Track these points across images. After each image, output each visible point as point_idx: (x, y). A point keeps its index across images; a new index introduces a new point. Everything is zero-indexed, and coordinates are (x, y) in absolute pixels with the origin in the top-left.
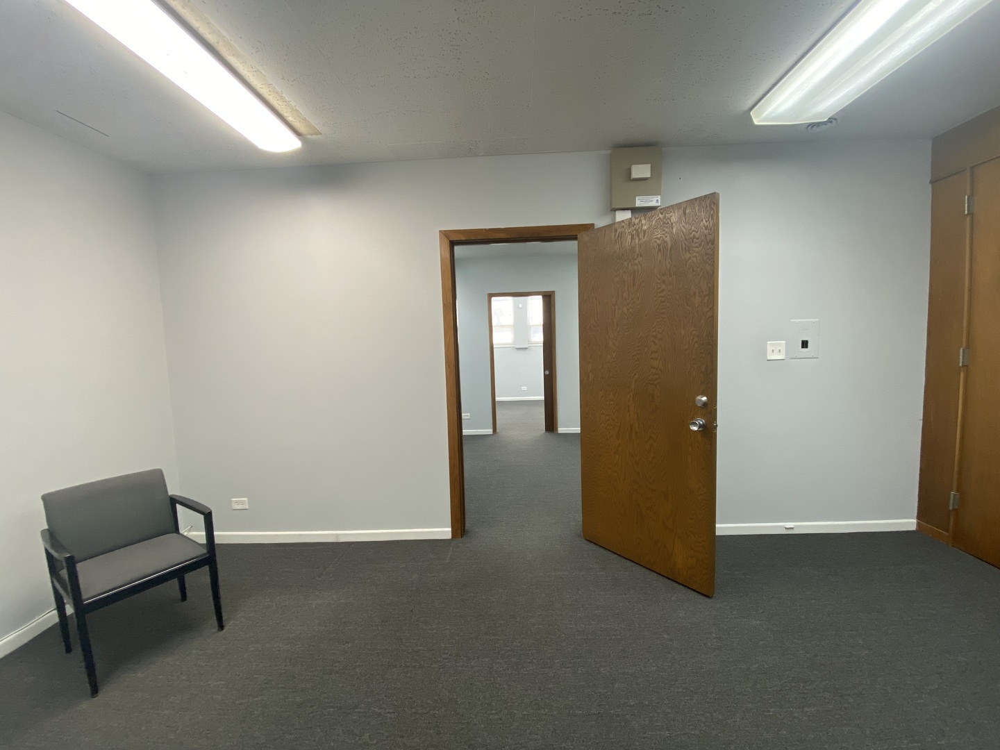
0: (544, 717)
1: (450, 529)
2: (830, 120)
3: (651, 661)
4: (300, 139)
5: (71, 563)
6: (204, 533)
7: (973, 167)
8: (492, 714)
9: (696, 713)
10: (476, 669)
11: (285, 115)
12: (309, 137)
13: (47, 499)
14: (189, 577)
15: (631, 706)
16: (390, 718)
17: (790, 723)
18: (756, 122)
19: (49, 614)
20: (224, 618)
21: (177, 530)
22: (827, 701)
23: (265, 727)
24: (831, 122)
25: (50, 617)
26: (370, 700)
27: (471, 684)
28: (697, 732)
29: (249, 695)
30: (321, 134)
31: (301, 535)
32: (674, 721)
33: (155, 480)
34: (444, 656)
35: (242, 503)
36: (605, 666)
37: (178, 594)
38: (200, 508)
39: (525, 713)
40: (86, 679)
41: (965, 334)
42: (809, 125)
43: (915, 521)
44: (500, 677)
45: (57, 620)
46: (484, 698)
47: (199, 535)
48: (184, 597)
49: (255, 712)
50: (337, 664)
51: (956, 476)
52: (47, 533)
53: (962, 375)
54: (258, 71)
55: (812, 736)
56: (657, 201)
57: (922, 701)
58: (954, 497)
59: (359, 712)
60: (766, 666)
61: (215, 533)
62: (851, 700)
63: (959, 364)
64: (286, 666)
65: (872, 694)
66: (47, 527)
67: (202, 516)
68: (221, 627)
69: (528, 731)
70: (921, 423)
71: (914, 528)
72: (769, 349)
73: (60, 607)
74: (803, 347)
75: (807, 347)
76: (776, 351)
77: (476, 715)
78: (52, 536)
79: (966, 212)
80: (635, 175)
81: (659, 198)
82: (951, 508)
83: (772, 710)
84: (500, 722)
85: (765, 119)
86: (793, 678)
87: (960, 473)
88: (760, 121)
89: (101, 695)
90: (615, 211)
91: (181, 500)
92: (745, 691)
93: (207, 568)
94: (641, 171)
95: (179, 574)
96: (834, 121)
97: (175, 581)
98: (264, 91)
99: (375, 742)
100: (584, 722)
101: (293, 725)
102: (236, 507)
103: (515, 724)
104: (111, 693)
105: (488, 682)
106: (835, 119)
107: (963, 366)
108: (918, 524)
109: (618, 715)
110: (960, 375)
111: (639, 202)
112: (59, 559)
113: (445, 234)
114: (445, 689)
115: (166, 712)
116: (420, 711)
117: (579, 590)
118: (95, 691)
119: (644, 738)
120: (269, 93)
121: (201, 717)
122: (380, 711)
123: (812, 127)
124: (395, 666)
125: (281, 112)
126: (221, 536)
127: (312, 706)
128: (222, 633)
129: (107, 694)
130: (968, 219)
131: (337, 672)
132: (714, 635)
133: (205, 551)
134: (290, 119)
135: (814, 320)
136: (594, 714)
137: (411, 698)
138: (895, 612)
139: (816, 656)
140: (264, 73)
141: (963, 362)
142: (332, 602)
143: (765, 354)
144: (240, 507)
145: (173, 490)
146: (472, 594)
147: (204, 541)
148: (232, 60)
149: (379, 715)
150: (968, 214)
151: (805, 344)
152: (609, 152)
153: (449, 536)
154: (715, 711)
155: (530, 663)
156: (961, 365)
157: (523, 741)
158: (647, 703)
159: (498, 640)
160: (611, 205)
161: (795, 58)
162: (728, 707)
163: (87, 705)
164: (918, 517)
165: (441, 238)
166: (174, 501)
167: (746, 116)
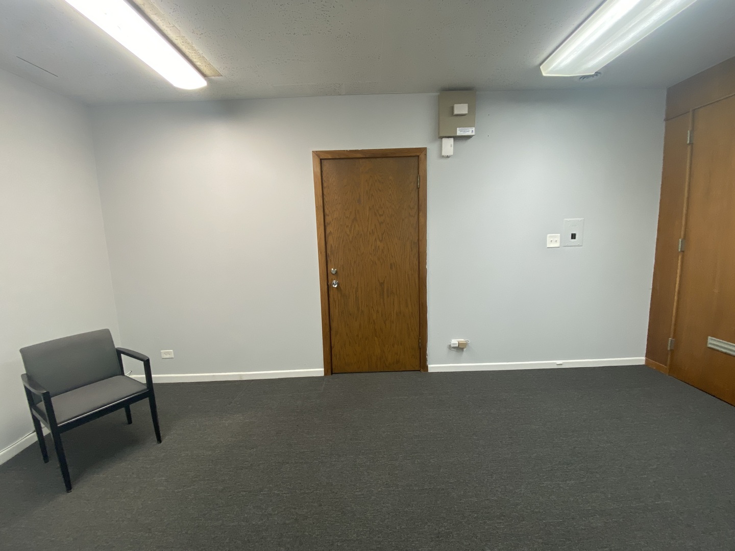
0: (393, 492)
1: (323, 369)
2: (597, 73)
3: (465, 454)
4: (206, 80)
5: (47, 398)
6: (144, 376)
7: (694, 110)
8: (357, 492)
9: (494, 486)
10: (345, 462)
11: (194, 60)
12: (213, 77)
13: (23, 351)
14: (132, 406)
15: (451, 483)
16: (286, 497)
17: (557, 491)
18: (544, 74)
19: (29, 436)
20: (161, 435)
21: (123, 374)
22: (582, 476)
23: (197, 506)
24: (596, 75)
25: (31, 437)
26: (271, 486)
27: (342, 473)
28: (495, 498)
29: (184, 486)
30: (222, 76)
31: (214, 376)
32: (480, 491)
33: (104, 337)
34: (322, 455)
35: (168, 353)
36: (434, 458)
37: (125, 419)
38: (141, 357)
39: (380, 490)
40: (63, 479)
41: (683, 228)
42: (581, 78)
43: (644, 358)
44: (361, 467)
45: (36, 439)
46: (351, 481)
47: (141, 377)
48: (130, 421)
49: (190, 497)
50: (246, 463)
51: (673, 327)
52: (26, 376)
53: (680, 257)
54: (174, 26)
55: (572, 499)
56: (472, 131)
57: (646, 476)
58: (671, 342)
59: (264, 494)
60: (542, 455)
61: (153, 376)
62: (598, 476)
63: (678, 250)
64: (209, 465)
65: (612, 472)
66: (25, 372)
67: (142, 363)
68: (159, 440)
69: (382, 502)
70: (651, 291)
71: (643, 363)
72: (548, 239)
73: (39, 430)
74: (572, 238)
75: (575, 238)
76: (554, 241)
77: (346, 493)
78: (29, 378)
79: (688, 142)
80: (456, 112)
81: (474, 129)
82: (669, 349)
83: (545, 483)
84: (363, 496)
85: (551, 72)
86: (560, 462)
87: (675, 325)
88: (547, 73)
89: (74, 492)
90: (442, 138)
91: (124, 351)
92: (528, 471)
93: (147, 400)
94: (461, 109)
95: (126, 405)
96: (599, 75)
97: (123, 409)
98: (178, 42)
99: (276, 512)
100: (420, 494)
101: (217, 504)
102: (165, 356)
103: (373, 497)
104: (82, 489)
105: (353, 471)
106: (600, 73)
107: (681, 251)
108: (646, 360)
109: (443, 489)
110: (678, 257)
111: (460, 132)
112: (37, 394)
113: (316, 154)
114: (324, 477)
115: (124, 500)
116: (307, 492)
117: (415, 408)
118: (69, 488)
119: (460, 503)
120: (183, 44)
121: (150, 502)
122: (279, 492)
123: (584, 78)
124: (288, 463)
125: (191, 58)
126: (157, 378)
127: (230, 491)
128: (160, 445)
129: (78, 489)
130: (689, 147)
131: (247, 468)
132: (507, 436)
133: (145, 387)
134: (198, 64)
135: (580, 219)
136: (427, 489)
137: (300, 483)
138: (628, 419)
139: (575, 448)
140: (179, 28)
141: (681, 249)
142: (240, 421)
143: (545, 244)
144: (168, 356)
145: (118, 345)
146: (340, 413)
147: (144, 381)
148: (154, 18)
149: (278, 495)
150: (690, 144)
151: (573, 236)
152: (438, 94)
153: (322, 374)
154: (508, 485)
155: (382, 457)
156: (680, 250)
157: (378, 508)
158: (462, 481)
159: (360, 443)
160: (439, 133)
161: (572, 27)
162: (516, 481)
163: (64, 498)
164: (646, 356)
165: (313, 157)
166: (119, 352)
167: (537, 69)
